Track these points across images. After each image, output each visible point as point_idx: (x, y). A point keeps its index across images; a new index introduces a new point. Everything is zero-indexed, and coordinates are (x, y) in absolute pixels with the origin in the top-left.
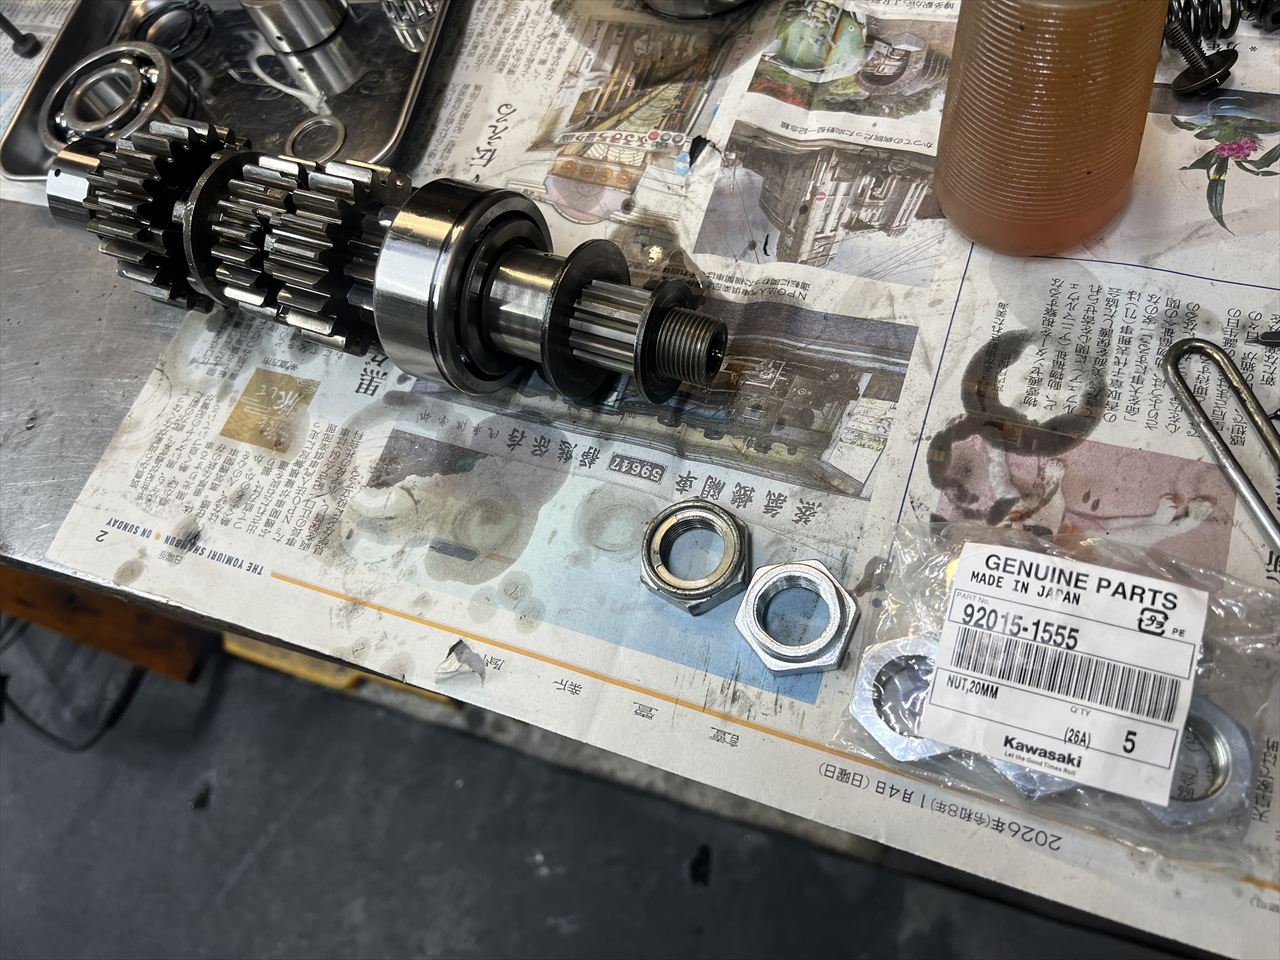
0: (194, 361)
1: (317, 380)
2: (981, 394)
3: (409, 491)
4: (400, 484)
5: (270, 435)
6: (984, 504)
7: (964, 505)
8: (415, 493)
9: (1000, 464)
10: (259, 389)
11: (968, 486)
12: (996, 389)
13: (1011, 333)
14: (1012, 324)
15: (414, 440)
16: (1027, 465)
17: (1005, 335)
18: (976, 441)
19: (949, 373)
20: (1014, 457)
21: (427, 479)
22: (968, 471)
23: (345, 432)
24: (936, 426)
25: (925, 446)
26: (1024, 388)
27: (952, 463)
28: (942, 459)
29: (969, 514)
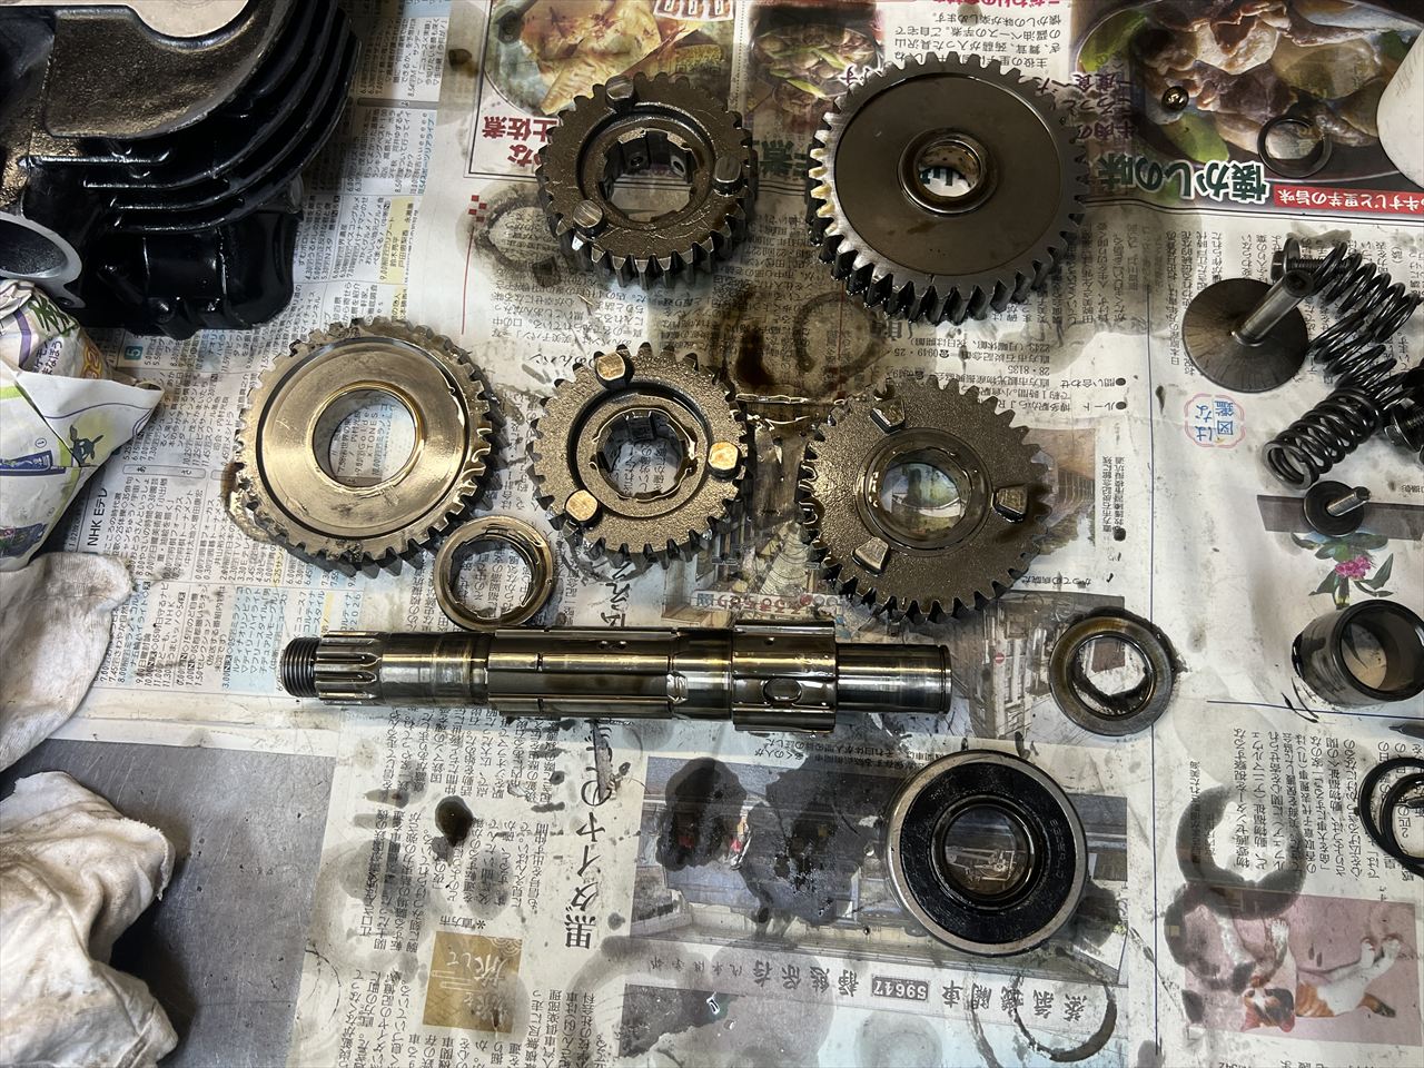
0: (351, 934)
1: (517, 938)
2: (1195, 860)
3: (666, 1052)
4: (654, 1047)
5: (483, 1013)
6: (1225, 973)
7: (1208, 977)
8: (675, 1053)
9: (1229, 930)
10: (449, 959)
11: (1207, 958)
12: (1209, 853)
13: (1209, 792)
14: (1208, 783)
15: (652, 992)
16: (1254, 927)
17: (1204, 795)
18: (1203, 912)
19: (1164, 841)
20: (1240, 922)
21: (682, 1035)
22: (1203, 942)
23: (572, 997)
24: (1166, 901)
25: (1161, 921)
26: (1233, 849)
27: (1189, 936)
28: (1178, 934)
29: (1216, 986)
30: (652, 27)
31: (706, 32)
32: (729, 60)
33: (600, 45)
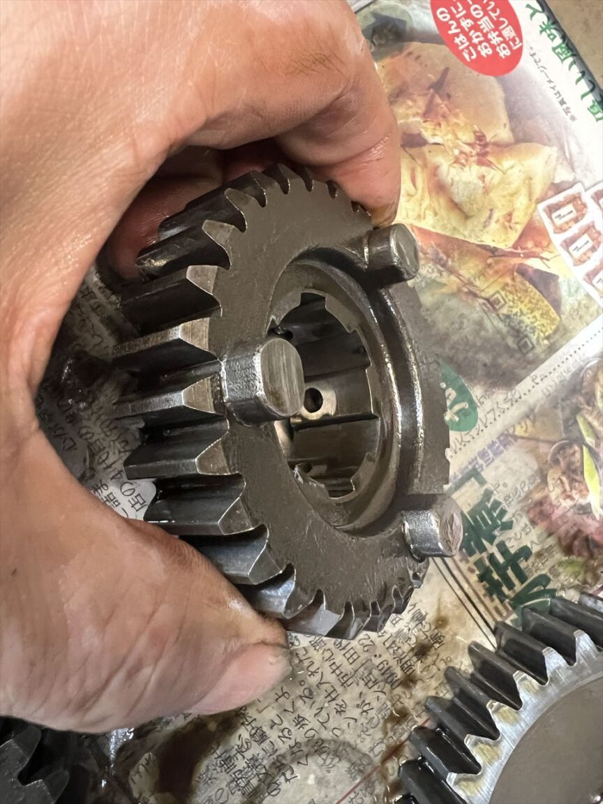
30: (520, 219)
31: (564, 291)
32: (552, 349)
33: (450, 172)
